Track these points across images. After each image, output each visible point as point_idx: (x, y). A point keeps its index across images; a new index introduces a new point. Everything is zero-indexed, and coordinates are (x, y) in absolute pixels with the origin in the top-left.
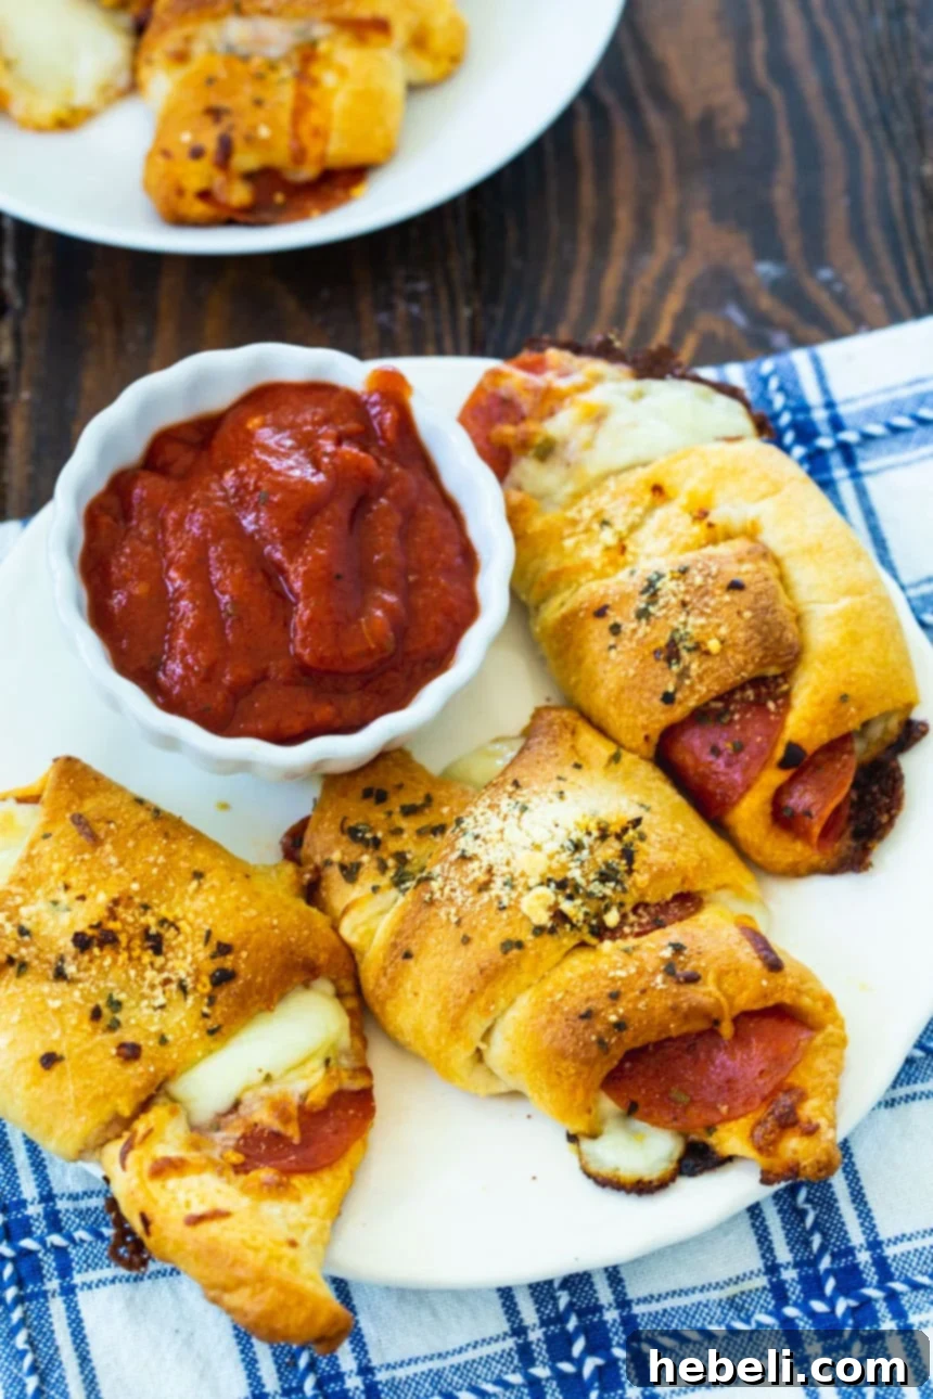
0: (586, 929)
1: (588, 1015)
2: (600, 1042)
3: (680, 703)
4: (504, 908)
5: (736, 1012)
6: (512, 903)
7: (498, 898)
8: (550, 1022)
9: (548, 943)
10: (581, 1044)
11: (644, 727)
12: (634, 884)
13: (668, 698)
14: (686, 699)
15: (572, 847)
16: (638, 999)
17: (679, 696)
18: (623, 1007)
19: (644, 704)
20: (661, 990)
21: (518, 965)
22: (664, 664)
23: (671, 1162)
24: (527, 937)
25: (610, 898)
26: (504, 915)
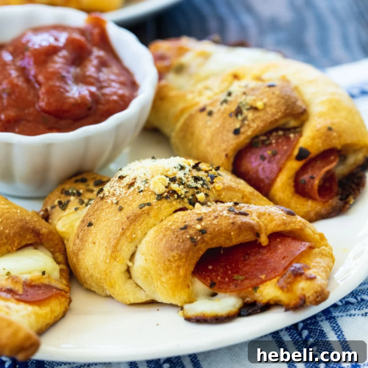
0: (186, 200)
1: (185, 228)
2: (192, 238)
3: (243, 133)
4: (142, 191)
5: (269, 232)
6: (146, 189)
7: (138, 188)
8: (165, 236)
9: (165, 204)
10: (181, 240)
11: (225, 150)
12: (214, 187)
13: (237, 132)
14: (246, 131)
15: (180, 168)
16: (214, 220)
17: (242, 130)
18: (205, 223)
19: (225, 138)
20: (226, 216)
21: (148, 214)
22: (234, 118)
23: (235, 308)
24: (153, 201)
25: (200, 189)
26: (141, 194)
